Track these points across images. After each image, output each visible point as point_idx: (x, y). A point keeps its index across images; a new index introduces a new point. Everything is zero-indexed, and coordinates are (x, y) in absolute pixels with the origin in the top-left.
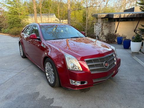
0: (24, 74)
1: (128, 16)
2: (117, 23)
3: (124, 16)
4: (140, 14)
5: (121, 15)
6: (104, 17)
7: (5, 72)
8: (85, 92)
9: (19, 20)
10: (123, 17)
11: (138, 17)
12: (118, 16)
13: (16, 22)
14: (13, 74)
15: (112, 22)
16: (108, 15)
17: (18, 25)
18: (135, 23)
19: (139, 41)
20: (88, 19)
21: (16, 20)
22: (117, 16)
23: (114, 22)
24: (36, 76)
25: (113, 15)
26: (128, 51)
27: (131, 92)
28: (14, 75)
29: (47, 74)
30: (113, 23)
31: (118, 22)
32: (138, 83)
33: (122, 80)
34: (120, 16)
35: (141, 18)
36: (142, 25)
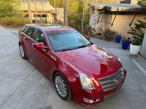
0: (31, 82)
1: (125, 9)
2: (113, 16)
3: (122, 9)
4: (137, 9)
5: (118, 8)
6: (101, 9)
7: (10, 79)
8: (95, 105)
9: (10, 8)
10: (120, 11)
11: (135, 11)
12: (116, 10)
13: (8, 9)
14: (19, 82)
15: (109, 14)
16: (105, 6)
17: (10, 13)
18: (132, 17)
19: (139, 44)
20: (85, 10)
21: (7, 8)
22: (114, 9)
23: (111, 15)
24: (44, 85)
25: (110, 8)
26: (126, 52)
27: (135, 105)
28: (21, 83)
29: (57, 86)
30: (109, 16)
31: (115, 15)
32: (140, 93)
33: (126, 91)
34: (118, 10)
35: (137, 12)
36: (138, 20)
